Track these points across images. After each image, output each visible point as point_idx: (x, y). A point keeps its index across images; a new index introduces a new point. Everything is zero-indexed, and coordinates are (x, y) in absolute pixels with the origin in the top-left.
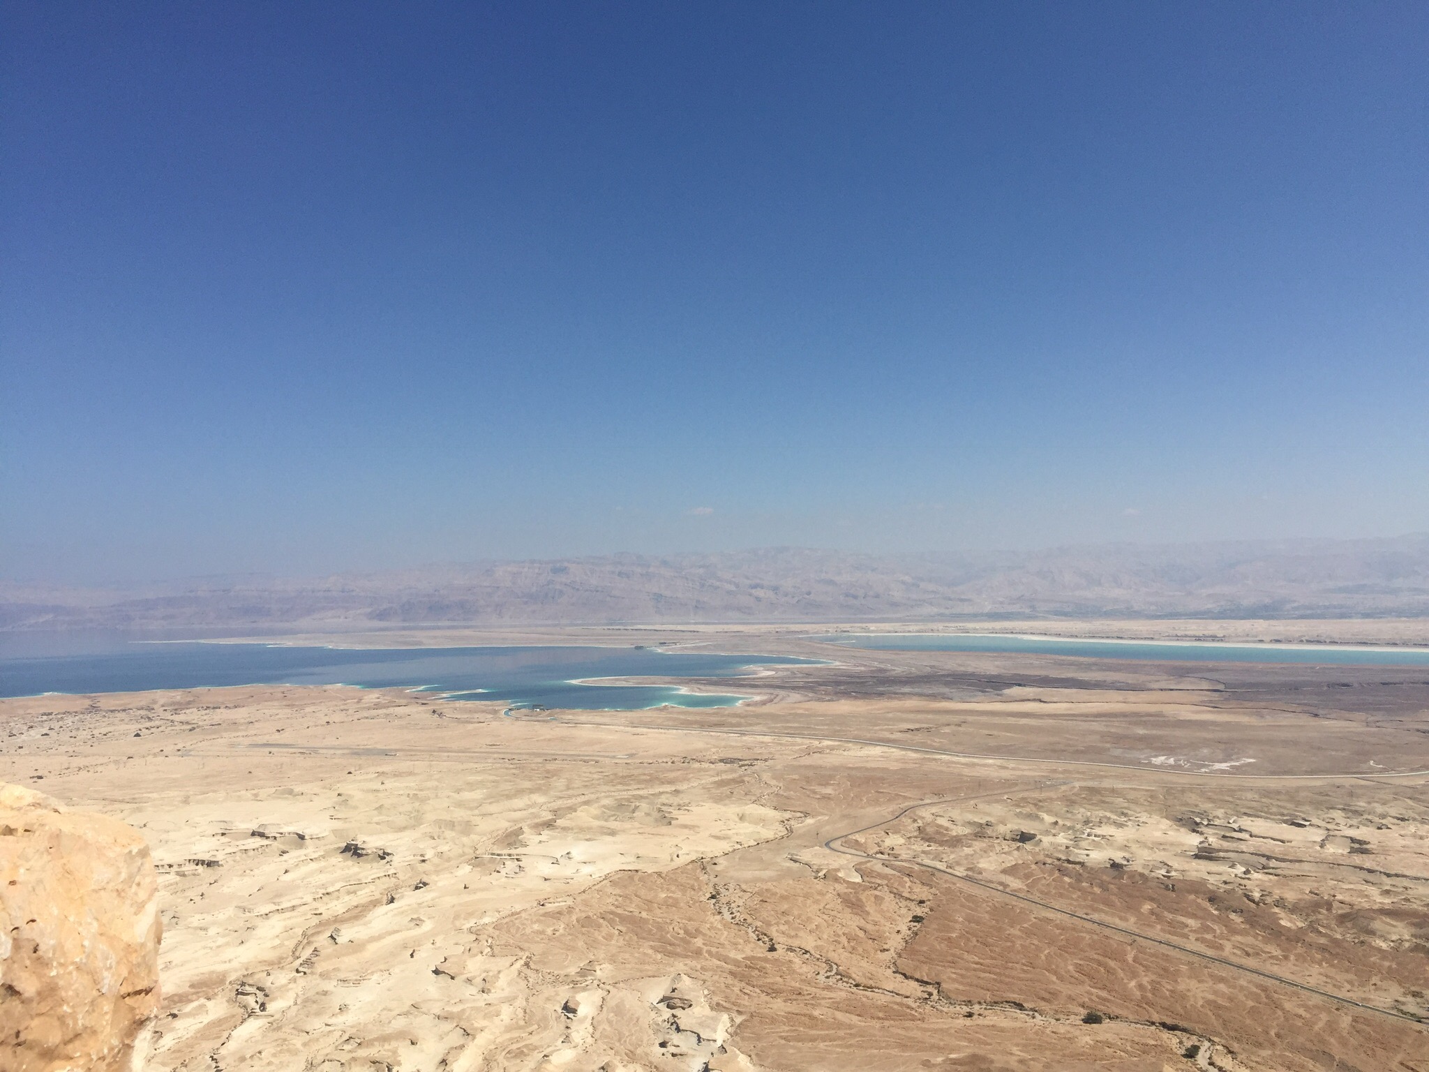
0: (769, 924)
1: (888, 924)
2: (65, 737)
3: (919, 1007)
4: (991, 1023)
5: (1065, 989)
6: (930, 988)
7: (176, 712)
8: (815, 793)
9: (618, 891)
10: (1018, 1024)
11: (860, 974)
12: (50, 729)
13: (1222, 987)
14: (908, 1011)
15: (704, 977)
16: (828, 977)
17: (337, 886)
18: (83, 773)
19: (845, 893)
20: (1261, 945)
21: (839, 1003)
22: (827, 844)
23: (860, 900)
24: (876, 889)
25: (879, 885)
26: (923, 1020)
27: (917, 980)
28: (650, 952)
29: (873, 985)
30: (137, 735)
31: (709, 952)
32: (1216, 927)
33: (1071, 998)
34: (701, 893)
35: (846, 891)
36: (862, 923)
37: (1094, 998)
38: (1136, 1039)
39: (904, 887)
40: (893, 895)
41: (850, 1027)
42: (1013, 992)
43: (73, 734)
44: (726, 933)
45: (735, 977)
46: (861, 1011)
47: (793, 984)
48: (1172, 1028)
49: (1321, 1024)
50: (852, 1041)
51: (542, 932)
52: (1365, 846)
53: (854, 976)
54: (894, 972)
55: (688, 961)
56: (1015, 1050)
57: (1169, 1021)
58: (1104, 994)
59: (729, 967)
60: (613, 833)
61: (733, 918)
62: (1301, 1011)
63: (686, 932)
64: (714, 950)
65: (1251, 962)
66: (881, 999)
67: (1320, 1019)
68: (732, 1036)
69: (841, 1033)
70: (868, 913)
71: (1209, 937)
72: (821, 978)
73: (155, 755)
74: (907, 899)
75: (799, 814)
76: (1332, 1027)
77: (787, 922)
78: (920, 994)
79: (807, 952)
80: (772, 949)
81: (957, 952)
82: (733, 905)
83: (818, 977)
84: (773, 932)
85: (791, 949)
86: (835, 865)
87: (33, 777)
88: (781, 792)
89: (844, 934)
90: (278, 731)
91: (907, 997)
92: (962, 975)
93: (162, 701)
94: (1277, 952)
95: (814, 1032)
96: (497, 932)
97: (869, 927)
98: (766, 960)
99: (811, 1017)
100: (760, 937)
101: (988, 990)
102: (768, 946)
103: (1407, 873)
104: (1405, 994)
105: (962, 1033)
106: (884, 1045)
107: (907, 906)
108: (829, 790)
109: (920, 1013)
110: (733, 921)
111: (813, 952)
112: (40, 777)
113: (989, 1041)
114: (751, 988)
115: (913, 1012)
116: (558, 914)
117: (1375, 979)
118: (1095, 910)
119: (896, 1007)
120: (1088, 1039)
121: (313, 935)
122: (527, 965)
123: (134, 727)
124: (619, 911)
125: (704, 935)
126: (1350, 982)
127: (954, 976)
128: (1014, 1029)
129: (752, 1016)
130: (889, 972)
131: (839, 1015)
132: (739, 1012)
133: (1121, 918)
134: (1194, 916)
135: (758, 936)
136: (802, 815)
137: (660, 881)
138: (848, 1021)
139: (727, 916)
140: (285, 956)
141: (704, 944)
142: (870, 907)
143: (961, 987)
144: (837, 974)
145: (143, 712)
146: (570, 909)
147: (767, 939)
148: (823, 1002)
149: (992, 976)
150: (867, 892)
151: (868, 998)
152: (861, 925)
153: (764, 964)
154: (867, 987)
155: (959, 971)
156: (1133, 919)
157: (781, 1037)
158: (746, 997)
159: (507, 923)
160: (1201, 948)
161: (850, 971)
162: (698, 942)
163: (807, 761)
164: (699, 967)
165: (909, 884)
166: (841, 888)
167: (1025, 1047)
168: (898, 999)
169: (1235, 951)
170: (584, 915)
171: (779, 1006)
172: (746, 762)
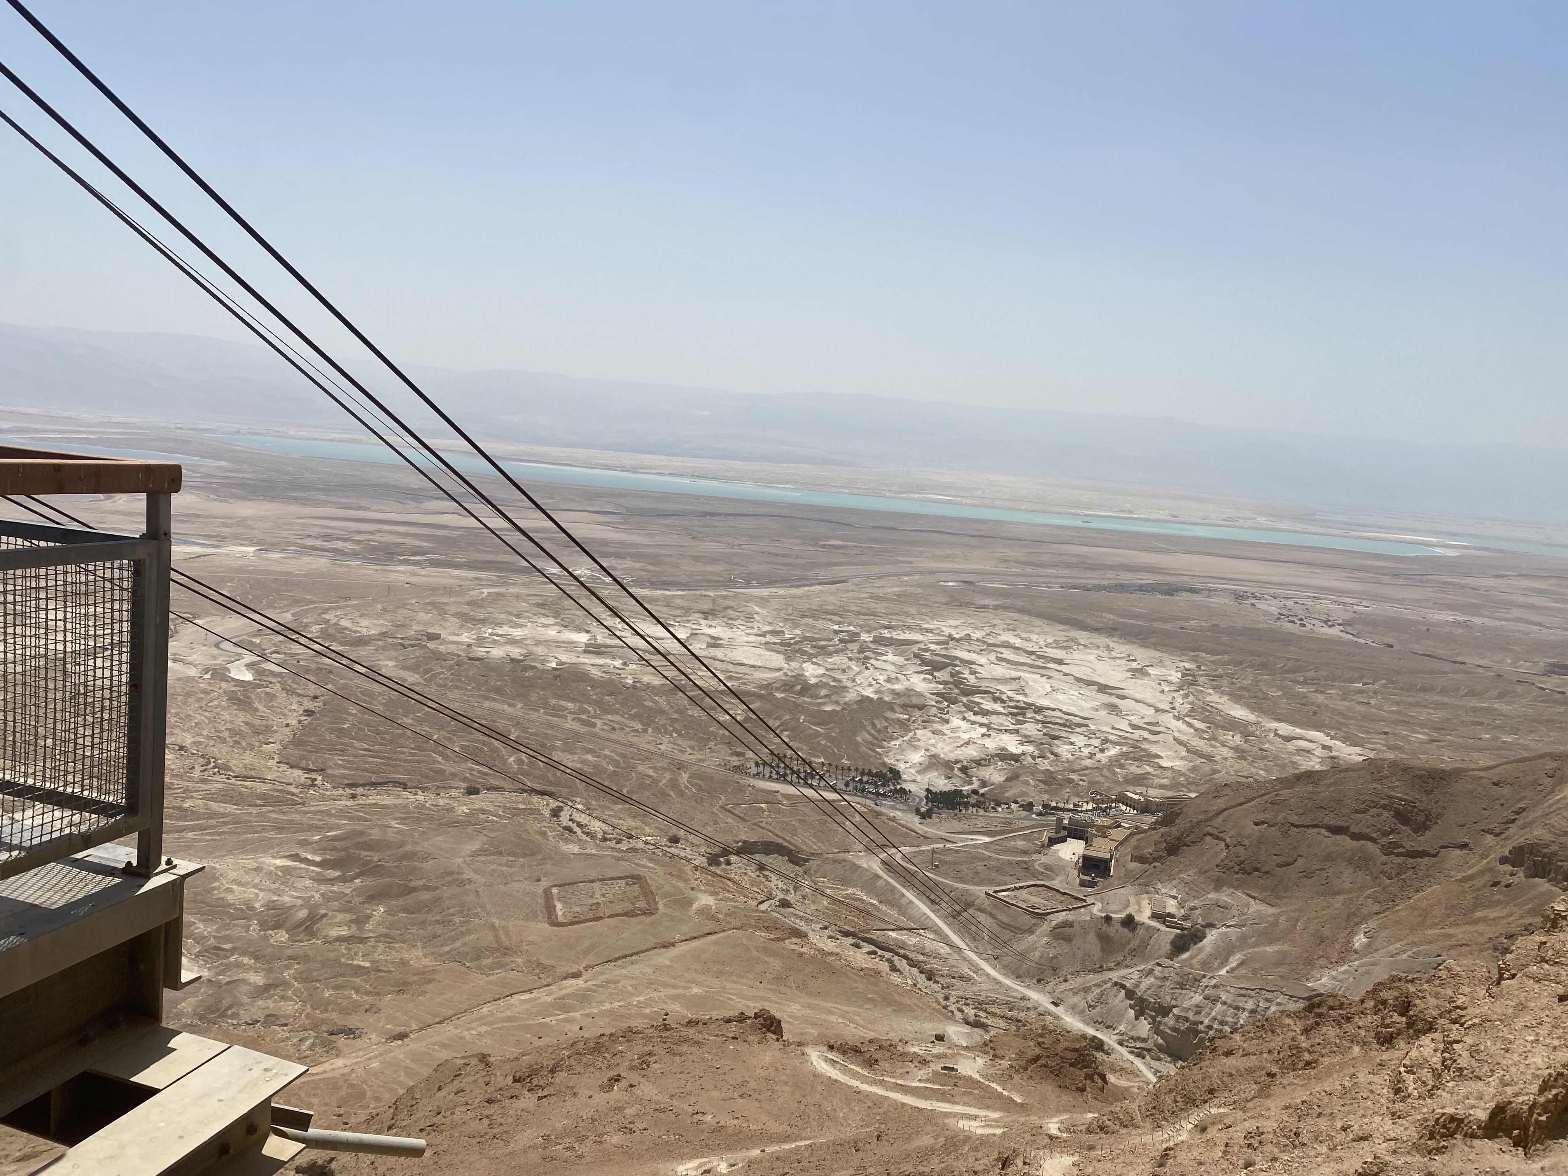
1: (277, 719)
3: (301, 792)
4: (374, 802)
5: (449, 768)
6: (314, 775)
10: (400, 801)
11: (241, 766)
13: (590, 757)
14: (288, 796)
16: (204, 771)
19: (232, 691)
20: (626, 721)
21: (214, 794)
22: (216, 646)
23: (249, 698)
24: (267, 687)
25: (271, 683)
26: (304, 804)
27: (303, 769)
29: (254, 775)
32: (590, 709)
33: (454, 775)
35: (233, 689)
36: (249, 718)
37: (475, 773)
38: (508, 805)
39: (298, 683)
40: (284, 691)
41: (223, 815)
42: (399, 773)
46: (239, 799)
48: (542, 793)
49: (664, 781)
50: (226, 829)
52: (718, 642)
53: (234, 768)
54: (278, 763)
56: (393, 823)
57: (538, 787)
58: (485, 770)
62: (651, 772)
65: (615, 736)
66: (261, 787)
67: (665, 777)
69: (213, 822)
70: (256, 710)
71: (584, 717)
72: (197, 773)
74: (299, 695)
75: (186, 615)
76: (674, 784)
78: (303, 780)
79: (182, 749)
81: (346, 740)
83: (193, 772)
91: (289, 784)
92: (348, 761)
94: (639, 727)
95: (181, 823)
97: (255, 722)
101: (374, 773)
103: (746, 662)
104: (732, 755)
105: (343, 813)
106: (259, 829)
107: (299, 702)
109: (302, 798)
111: (189, 749)
113: (369, 817)
115: (294, 798)
117: (712, 744)
118: (487, 698)
119: (275, 794)
120: (464, 808)
126: (692, 748)
127: (341, 762)
128: (395, 806)
130: (273, 763)
131: (213, 805)
133: (510, 705)
134: (573, 700)
136: (188, 617)
138: (222, 810)
142: (259, 704)
143: (346, 772)
144: (214, 767)
148: (194, 794)
149: (379, 760)
150: (258, 689)
151: (246, 787)
152: (247, 720)
154: (246, 778)
155: (345, 758)
156: (520, 706)
160: (576, 726)
161: (230, 764)
165: (303, 680)
166: (227, 686)
167: (403, 821)
168: (279, 786)
169: (605, 727)
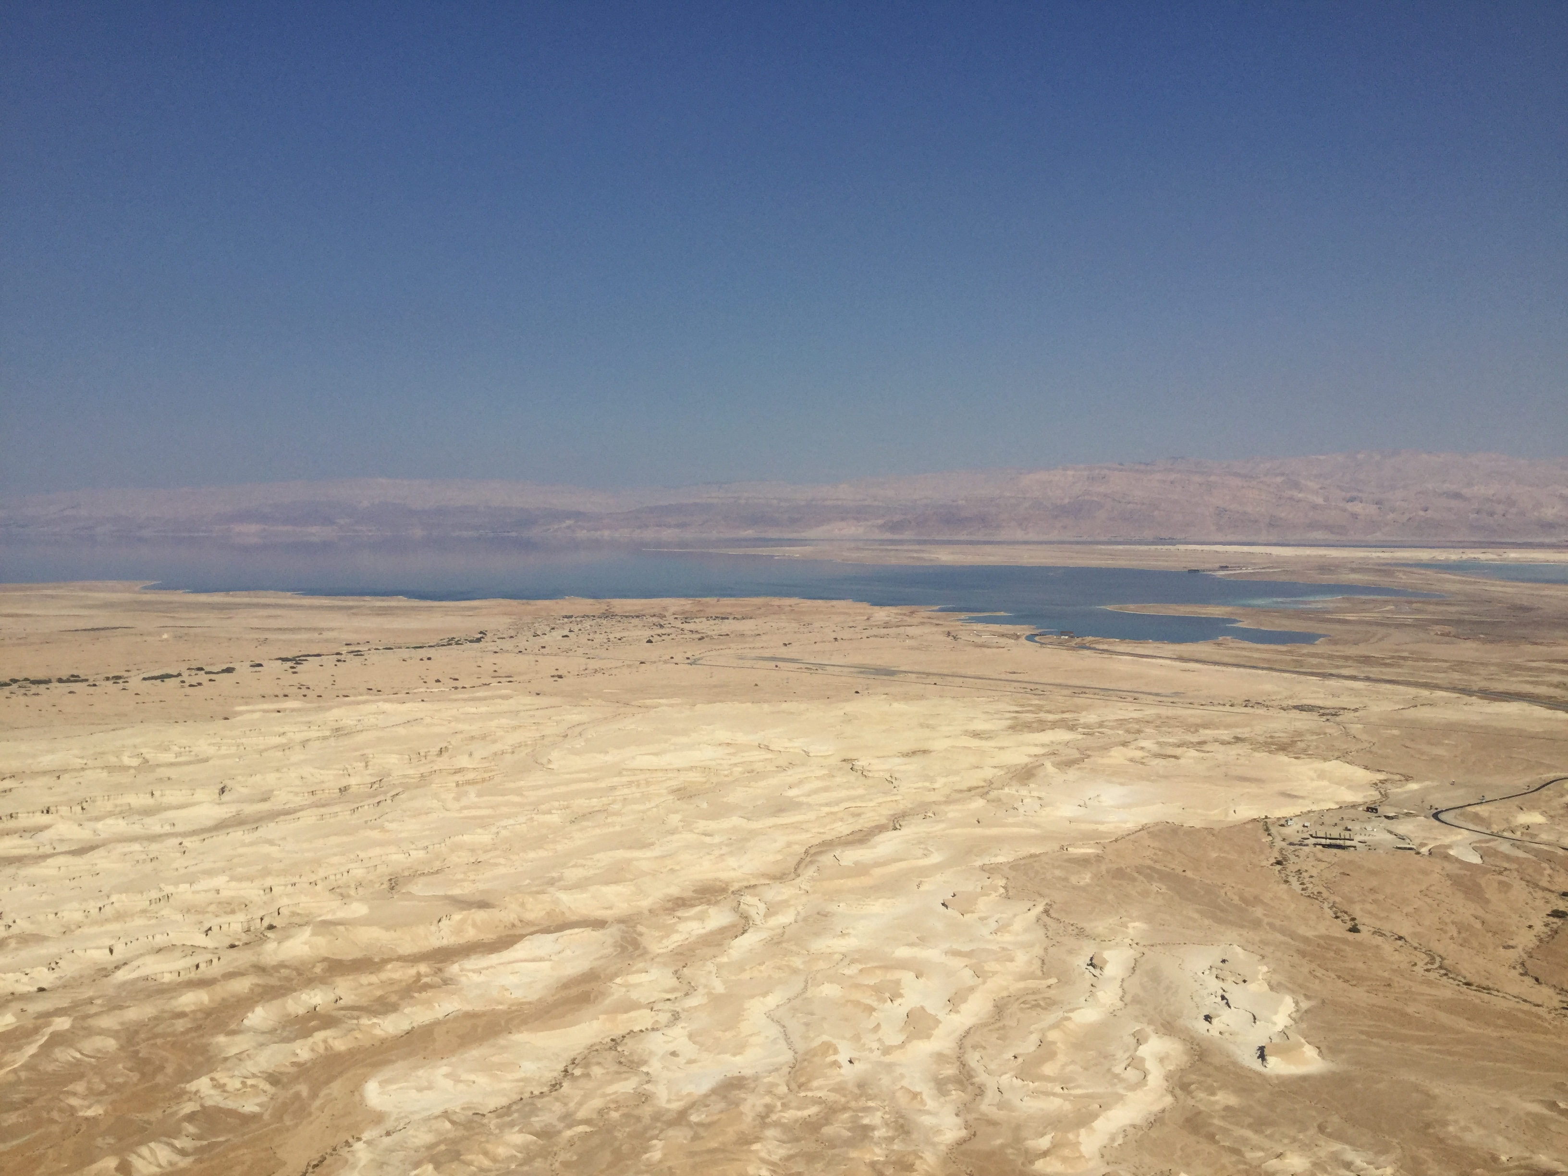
0: (1351, 901)
1: (1515, 917)
2: (583, 639)
3: (1554, 1020)
7: (686, 620)
8: (1423, 753)
9: (1157, 844)
11: (1474, 971)
12: (570, 631)
14: (1539, 1022)
15: (1262, 952)
16: (1428, 970)
17: (842, 807)
18: (599, 676)
19: (1458, 875)
21: (1441, 1002)
22: (1436, 816)
23: (1479, 885)
24: (1500, 873)
25: (1506, 869)
27: (1553, 986)
28: (1196, 916)
29: (1491, 986)
30: (650, 641)
31: (1271, 925)
34: (1263, 857)
35: (1458, 871)
36: (1480, 912)
39: (1542, 874)
40: (1524, 883)
41: (1456, 1031)
43: (590, 637)
44: (1293, 906)
45: (1304, 957)
46: (1474, 1014)
47: (1380, 973)
50: (1458, 1049)
51: (1066, 879)
53: (1464, 972)
54: (1521, 974)
55: (1244, 932)
59: (1297, 943)
60: (1152, 779)
61: (1303, 889)
63: (1243, 899)
64: (1277, 922)
66: (1501, 1004)
68: (1296, 1022)
69: (1442, 1037)
70: (1487, 901)
72: (1419, 969)
73: (665, 662)
74: (1545, 889)
75: (1397, 777)
77: (1375, 901)
78: (1556, 1004)
79: (1400, 938)
80: (1354, 930)
82: (1304, 874)
83: (1415, 968)
84: (1357, 910)
85: (1378, 932)
86: (1447, 841)
87: (553, 676)
88: (1374, 749)
89: (1453, 923)
90: (785, 645)
91: (1538, 1006)
93: (672, 609)
95: (1404, 1031)
96: (1014, 873)
97: (1488, 917)
98: (1345, 941)
99: (1404, 1014)
100: (1339, 914)
102: (1349, 925)
106: (1501, 1057)
107: (1543, 897)
108: (1440, 751)
110: (1303, 892)
111: (1409, 939)
112: (560, 677)
114: (1324, 972)
115: (1546, 1024)
116: (1084, 862)
119: (1520, 1015)
121: (815, 854)
122: (1046, 912)
123: (647, 633)
124: (1158, 866)
125: (1266, 905)
129: (1323, 1002)
130: (1514, 974)
131: (1442, 1016)
132: (1307, 997)
135: (1335, 913)
136: (1403, 778)
137: (1210, 838)
138: (1453, 1024)
139: (1295, 885)
140: (787, 872)
141: (1265, 915)
142: (1491, 893)
144: (1441, 967)
145: (655, 620)
146: (1099, 858)
147: (1347, 918)
148: (1420, 998)
150: (1489, 876)
151: (1482, 1000)
152: (1478, 914)
153: (1342, 947)
154: (1481, 988)
157: (1362, 1032)
158: (1317, 981)
159: (1024, 865)
161: (1459, 966)
162: (1258, 912)
163: (1412, 714)
164: (1257, 939)
165: (1548, 871)
166: (1449, 867)
168: (1526, 1007)
170: (1115, 866)
171: (1360, 995)
172: (1328, 711)
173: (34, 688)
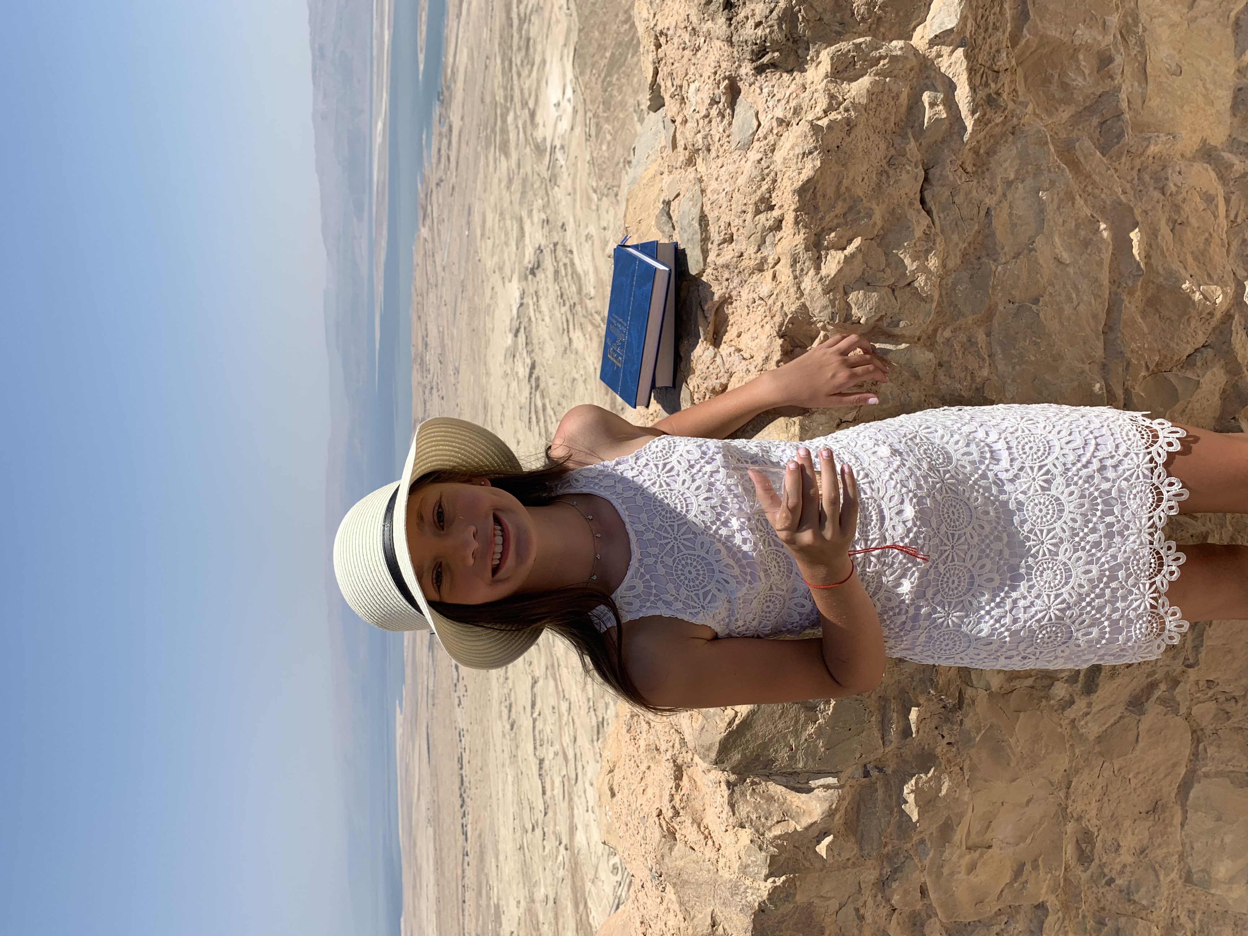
9: (588, 71)
17: (557, 288)
30: (443, 398)
51: (609, 143)
60: (544, 62)
73: (457, 389)
90: (445, 305)
93: (420, 379)
96: (604, 179)
116: (598, 127)
121: (587, 311)
122: (629, 163)
137: (585, 32)
170: (601, 106)
173: (466, 784)
